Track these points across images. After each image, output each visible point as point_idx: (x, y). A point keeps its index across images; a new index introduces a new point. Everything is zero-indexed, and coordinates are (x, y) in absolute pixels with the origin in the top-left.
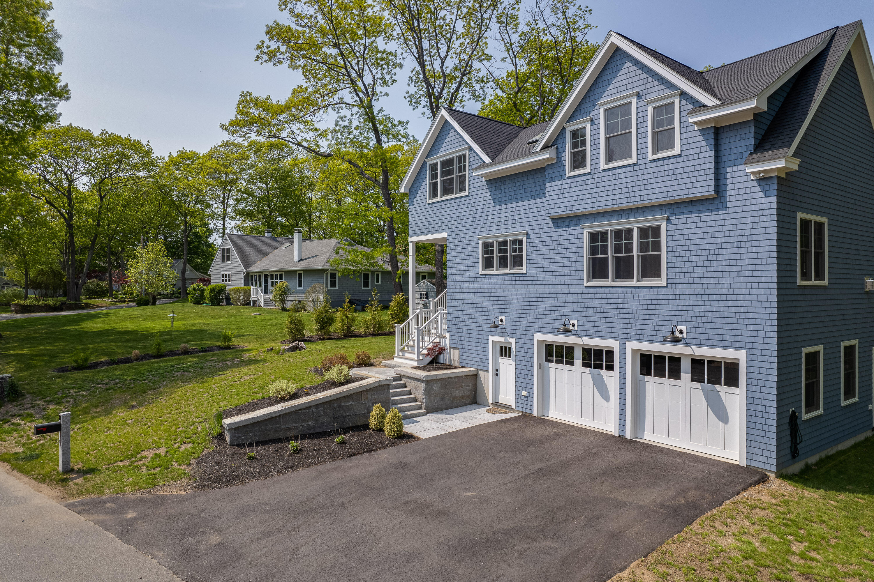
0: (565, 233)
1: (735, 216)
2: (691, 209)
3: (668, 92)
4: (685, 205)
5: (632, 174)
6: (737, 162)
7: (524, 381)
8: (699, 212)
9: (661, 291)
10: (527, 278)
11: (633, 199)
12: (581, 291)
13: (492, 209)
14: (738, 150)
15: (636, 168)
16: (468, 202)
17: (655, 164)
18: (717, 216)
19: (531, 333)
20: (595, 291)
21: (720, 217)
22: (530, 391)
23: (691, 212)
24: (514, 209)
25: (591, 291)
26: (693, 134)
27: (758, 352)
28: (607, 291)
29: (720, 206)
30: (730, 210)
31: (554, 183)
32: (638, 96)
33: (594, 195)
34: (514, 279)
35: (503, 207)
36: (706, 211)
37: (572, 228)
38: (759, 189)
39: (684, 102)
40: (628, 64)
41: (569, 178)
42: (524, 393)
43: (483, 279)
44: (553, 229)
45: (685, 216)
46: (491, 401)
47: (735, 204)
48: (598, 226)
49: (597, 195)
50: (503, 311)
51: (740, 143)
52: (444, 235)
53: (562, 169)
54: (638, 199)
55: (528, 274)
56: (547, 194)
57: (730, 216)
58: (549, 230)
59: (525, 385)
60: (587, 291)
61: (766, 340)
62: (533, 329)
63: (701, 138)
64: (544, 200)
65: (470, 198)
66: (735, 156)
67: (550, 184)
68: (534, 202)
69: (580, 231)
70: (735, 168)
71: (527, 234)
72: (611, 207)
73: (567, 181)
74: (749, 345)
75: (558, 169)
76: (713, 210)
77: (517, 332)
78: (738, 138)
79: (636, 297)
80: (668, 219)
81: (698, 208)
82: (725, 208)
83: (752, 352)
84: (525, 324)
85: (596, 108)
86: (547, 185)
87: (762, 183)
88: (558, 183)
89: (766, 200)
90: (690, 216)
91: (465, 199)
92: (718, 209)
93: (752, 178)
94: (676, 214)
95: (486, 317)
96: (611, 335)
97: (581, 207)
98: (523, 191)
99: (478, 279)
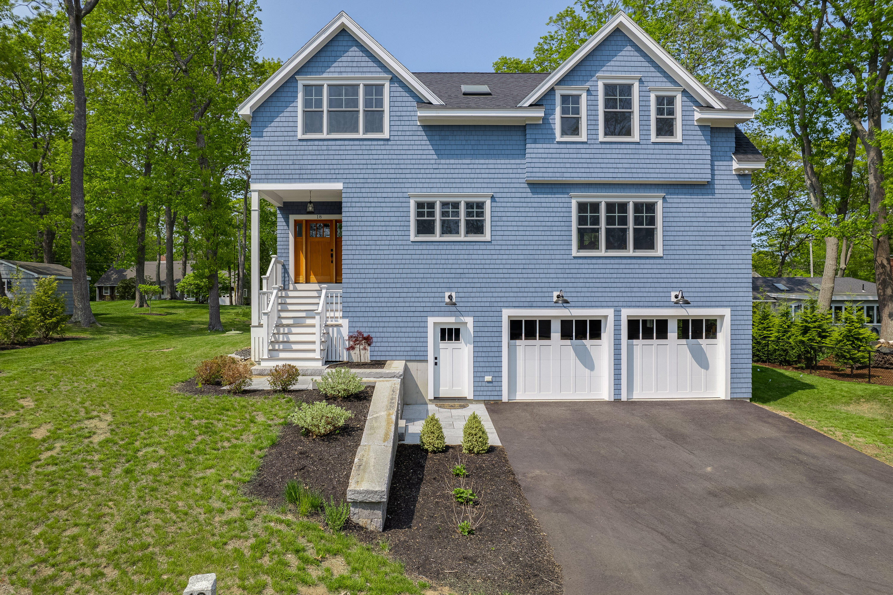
0: (547, 200)
1: (721, 201)
2: (685, 191)
3: (669, 86)
4: (679, 187)
5: (634, 151)
6: (723, 158)
7: (487, 364)
8: (691, 194)
9: (657, 261)
10: (492, 247)
11: (635, 175)
12: (568, 262)
13: (433, 162)
14: (723, 149)
15: (637, 146)
16: (387, 147)
17: (657, 147)
18: (706, 199)
19: (498, 309)
20: (585, 261)
21: (709, 201)
22: (496, 374)
23: (685, 194)
24: (471, 166)
25: (580, 261)
26: (692, 128)
27: (739, 308)
28: (600, 261)
29: (709, 191)
30: (717, 196)
31: (537, 146)
32: (641, 81)
33: (590, 166)
34: (471, 247)
35: (452, 161)
36: (697, 194)
37: (556, 196)
38: (739, 182)
39: (685, 99)
40: (629, 48)
41: (559, 143)
42: (488, 378)
43: (416, 247)
44: (530, 195)
45: (679, 197)
46: (431, 396)
47: (721, 191)
48: (590, 197)
49: (594, 166)
50: (452, 285)
51: (725, 144)
52: (338, 186)
53: (550, 132)
54: (640, 175)
55: (493, 242)
56: (527, 156)
57: (717, 201)
58: (524, 195)
59: (489, 369)
60: (576, 261)
61: (745, 299)
62: (501, 304)
63: (700, 133)
64: (523, 161)
65: (390, 143)
66: (721, 154)
67: (533, 146)
68: (503, 161)
69: (567, 200)
70: (721, 163)
71: (492, 197)
72: (610, 179)
73: (557, 146)
74: (732, 304)
75: (545, 131)
76: (703, 194)
77: (475, 309)
78: (723, 140)
79: (632, 266)
80: (664, 198)
81: (691, 191)
82: (713, 194)
83: (735, 308)
84: (489, 299)
85: (593, 79)
86: (528, 146)
87: (742, 178)
88: (545, 146)
89: (744, 191)
90: (684, 197)
91: (382, 143)
92: (708, 194)
93: (734, 173)
94: (671, 194)
95: (422, 295)
96: (605, 304)
97: (576, 175)
98: (485, 147)
99: (406, 247)
